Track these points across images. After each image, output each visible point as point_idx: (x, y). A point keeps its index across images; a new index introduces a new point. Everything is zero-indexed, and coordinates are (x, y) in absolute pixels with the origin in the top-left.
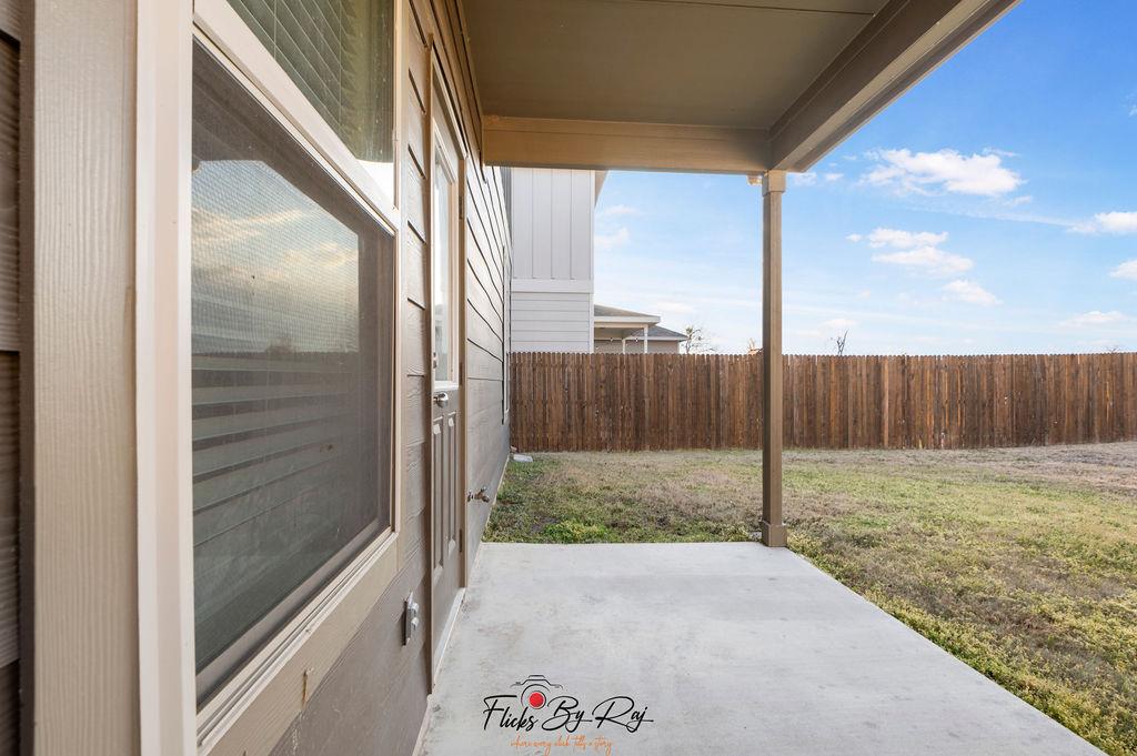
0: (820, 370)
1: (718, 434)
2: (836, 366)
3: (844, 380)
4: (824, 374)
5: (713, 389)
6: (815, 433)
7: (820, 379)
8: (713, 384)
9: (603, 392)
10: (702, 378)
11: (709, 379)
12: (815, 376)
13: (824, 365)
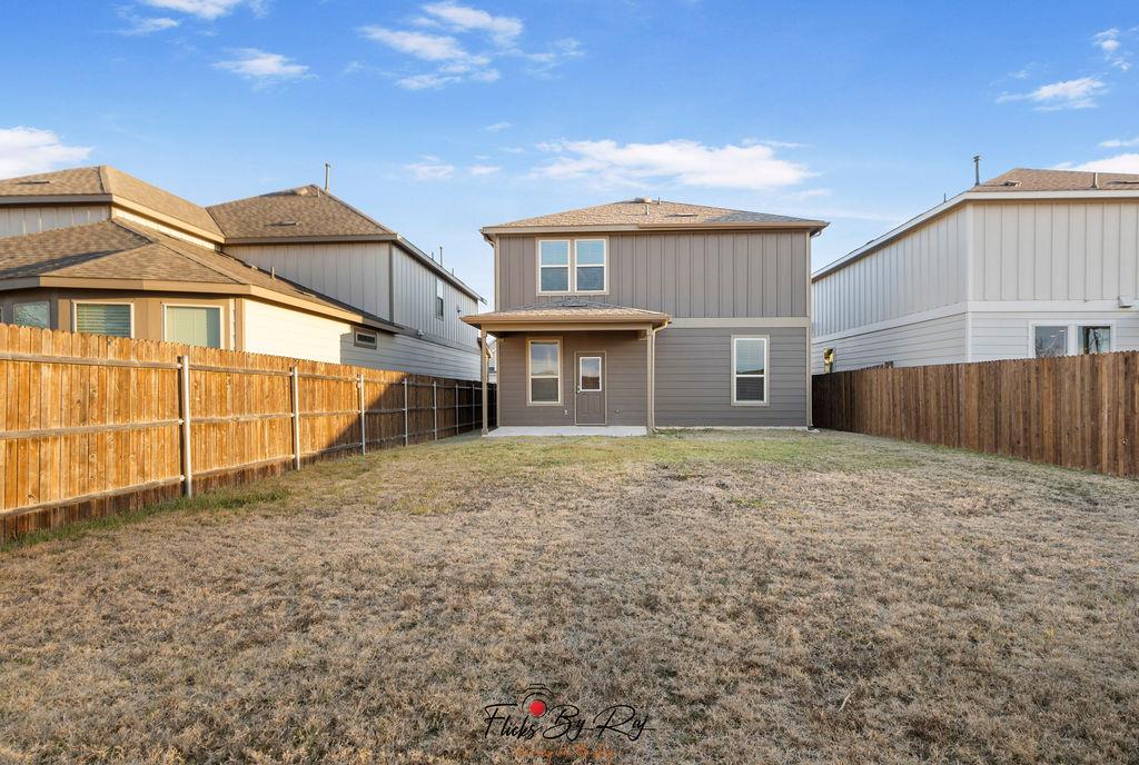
1: (959, 436)
3: (1057, 386)
4: (1037, 378)
5: (955, 395)
6: (1030, 445)
7: (1034, 383)
8: (955, 390)
9: (902, 396)
10: (949, 384)
11: (952, 386)
12: (1029, 382)
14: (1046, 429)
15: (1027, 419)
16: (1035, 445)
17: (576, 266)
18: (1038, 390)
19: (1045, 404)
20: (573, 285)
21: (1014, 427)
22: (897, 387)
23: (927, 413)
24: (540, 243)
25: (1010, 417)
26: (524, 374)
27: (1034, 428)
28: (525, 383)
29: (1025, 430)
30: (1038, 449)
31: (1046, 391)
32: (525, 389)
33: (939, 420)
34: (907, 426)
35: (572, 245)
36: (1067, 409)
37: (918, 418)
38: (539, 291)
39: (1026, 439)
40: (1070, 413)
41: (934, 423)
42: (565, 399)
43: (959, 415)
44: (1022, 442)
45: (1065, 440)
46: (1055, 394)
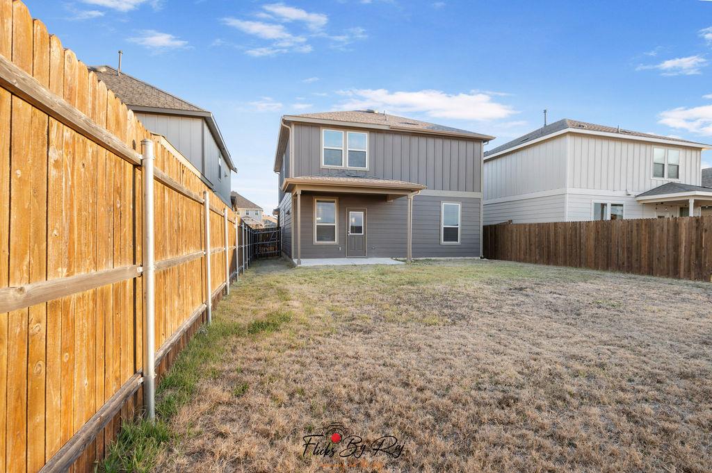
0: (635, 228)
1: (580, 261)
2: (646, 225)
3: (651, 234)
4: (637, 230)
5: (578, 238)
6: (632, 265)
7: (635, 232)
8: (578, 235)
9: (537, 239)
10: (574, 233)
11: (576, 233)
12: (632, 232)
13: (637, 225)
14: (643, 256)
15: (630, 251)
16: (635, 265)
17: (348, 149)
18: (638, 236)
19: (643, 243)
20: (345, 162)
21: (620, 255)
22: (533, 234)
23: (556, 249)
24: (323, 131)
25: (618, 251)
26: (312, 222)
27: (634, 255)
28: (312, 227)
29: (628, 257)
30: (637, 268)
31: (643, 237)
32: (312, 233)
33: (565, 252)
34: (540, 256)
35: (345, 135)
36: (657, 246)
37: (549, 252)
38: (323, 165)
39: (629, 262)
40: (660, 248)
41: (561, 254)
42: (340, 239)
43: (581, 249)
44: (625, 263)
45: (655, 262)
46: (649, 238)
